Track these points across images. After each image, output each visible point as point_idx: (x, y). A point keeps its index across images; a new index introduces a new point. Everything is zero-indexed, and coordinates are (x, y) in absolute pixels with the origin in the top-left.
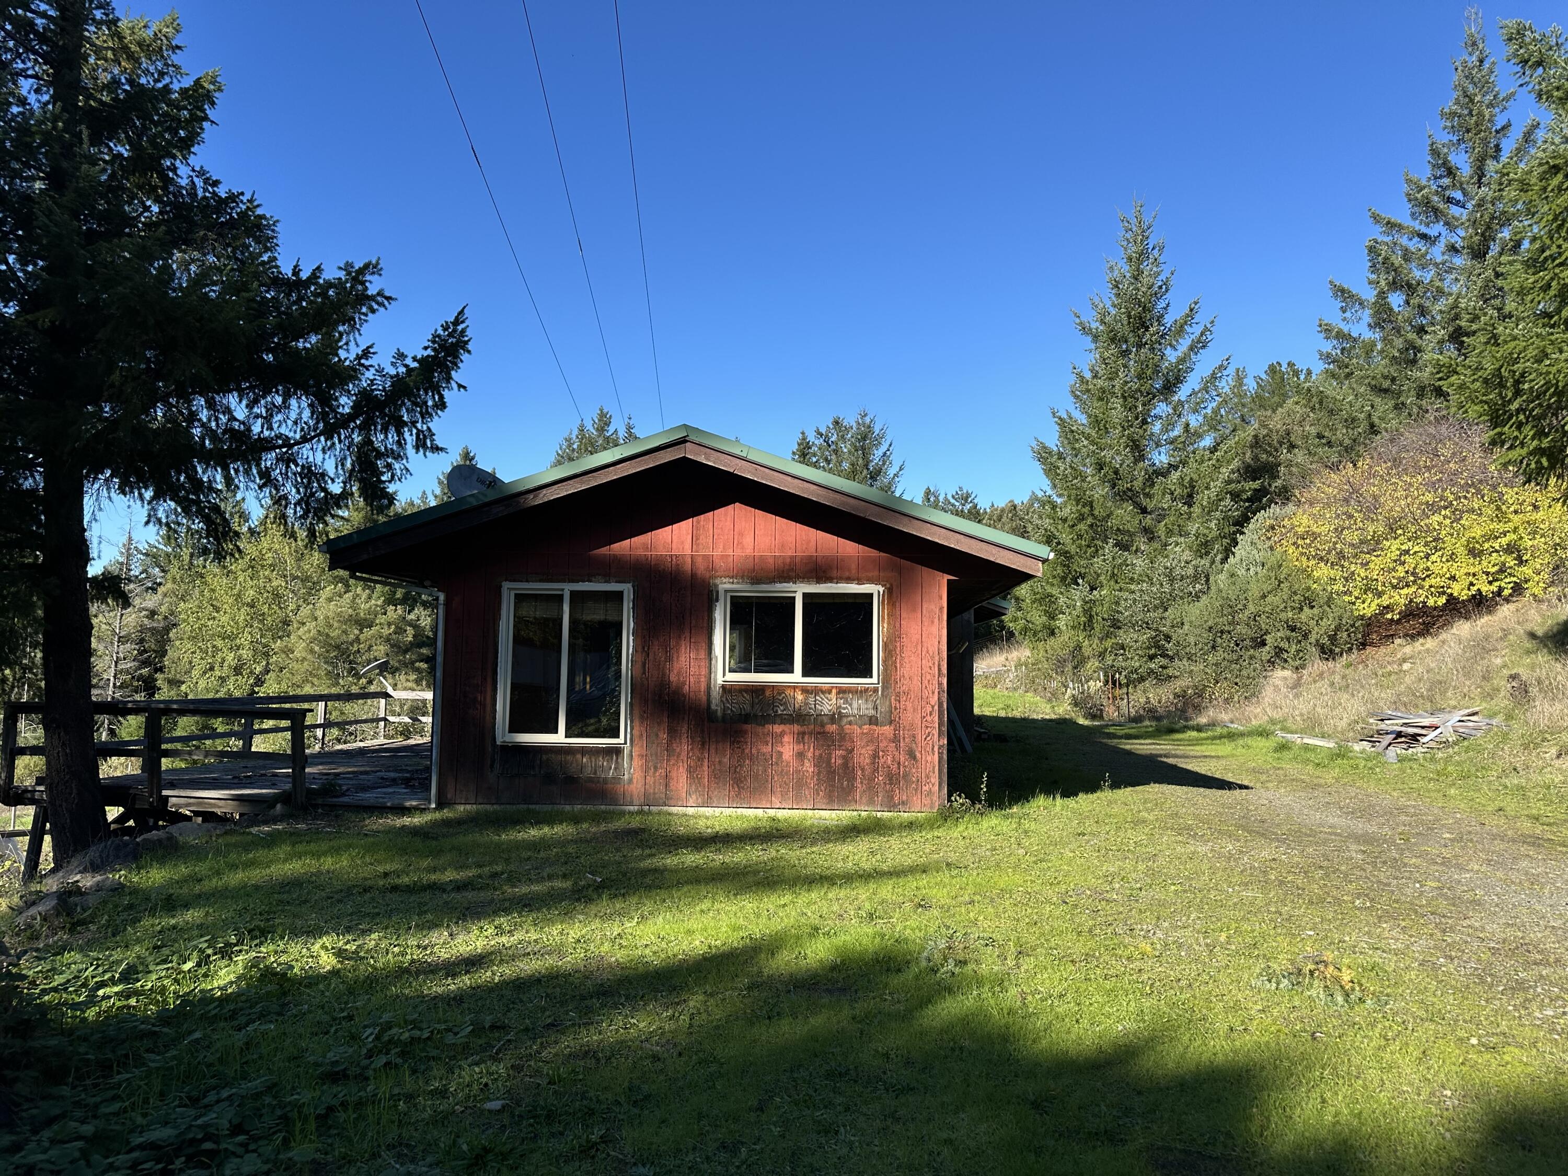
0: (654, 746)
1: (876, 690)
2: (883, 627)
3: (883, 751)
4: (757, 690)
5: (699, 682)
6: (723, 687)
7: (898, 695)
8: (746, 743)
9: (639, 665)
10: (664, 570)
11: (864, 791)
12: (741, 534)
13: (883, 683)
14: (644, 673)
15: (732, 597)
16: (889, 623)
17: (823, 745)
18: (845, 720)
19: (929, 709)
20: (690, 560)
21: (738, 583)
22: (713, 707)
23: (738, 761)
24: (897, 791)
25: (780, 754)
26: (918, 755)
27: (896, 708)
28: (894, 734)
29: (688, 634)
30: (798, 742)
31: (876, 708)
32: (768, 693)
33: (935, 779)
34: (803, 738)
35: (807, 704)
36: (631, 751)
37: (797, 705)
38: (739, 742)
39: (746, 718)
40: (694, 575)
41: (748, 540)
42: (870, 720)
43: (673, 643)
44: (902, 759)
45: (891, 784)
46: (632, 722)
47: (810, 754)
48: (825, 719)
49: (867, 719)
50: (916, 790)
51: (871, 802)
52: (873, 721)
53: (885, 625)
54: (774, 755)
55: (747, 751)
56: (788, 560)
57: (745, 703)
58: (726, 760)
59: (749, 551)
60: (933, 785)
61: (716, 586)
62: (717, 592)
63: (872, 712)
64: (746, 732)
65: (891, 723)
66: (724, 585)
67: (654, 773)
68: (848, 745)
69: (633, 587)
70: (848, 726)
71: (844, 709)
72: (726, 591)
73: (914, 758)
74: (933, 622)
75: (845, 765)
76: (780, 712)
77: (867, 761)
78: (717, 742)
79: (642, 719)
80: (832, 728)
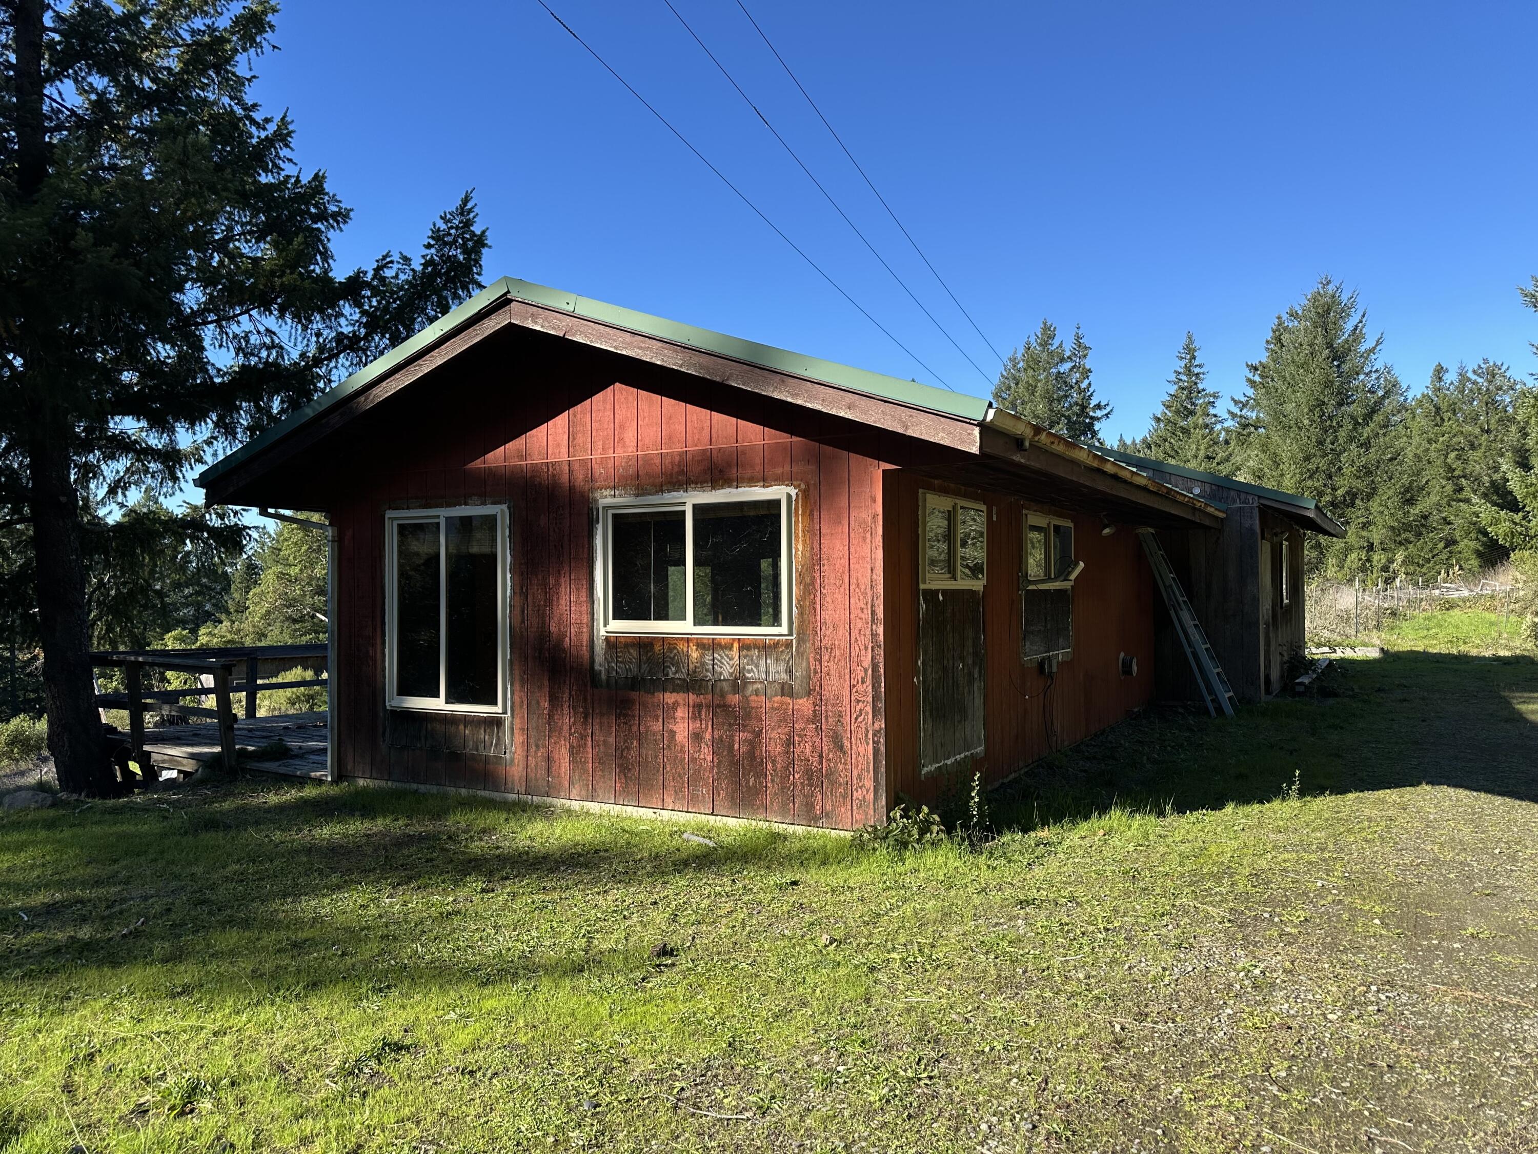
0: (535, 717)
1: (789, 645)
2: (797, 550)
3: (799, 736)
4: (644, 644)
5: (581, 633)
6: (607, 639)
7: (818, 652)
8: (634, 716)
9: (517, 611)
10: (540, 483)
11: (776, 794)
12: (622, 427)
13: (799, 634)
14: (523, 622)
15: (615, 516)
16: (804, 541)
17: (723, 724)
18: (750, 689)
19: (861, 674)
20: (567, 468)
21: (620, 496)
22: (597, 667)
23: (625, 741)
24: (819, 797)
25: (673, 734)
26: (847, 744)
27: (816, 672)
28: (814, 711)
29: (567, 568)
30: (694, 719)
31: (790, 672)
32: (657, 648)
33: (869, 783)
34: (700, 713)
35: (703, 664)
36: (512, 723)
37: (691, 666)
38: (625, 716)
39: (636, 683)
40: (572, 488)
41: (630, 435)
42: (782, 689)
43: (552, 581)
44: (825, 748)
45: (811, 785)
46: (512, 685)
47: (708, 736)
48: (726, 686)
49: (778, 687)
50: (845, 798)
51: (784, 810)
52: (786, 690)
53: (800, 547)
54: (666, 734)
55: (635, 728)
56: (677, 459)
57: (631, 663)
58: (612, 740)
59: (631, 450)
60: (868, 791)
61: (596, 501)
62: (598, 510)
63: (784, 677)
64: (633, 702)
65: (809, 693)
66: (606, 499)
67: (536, 752)
68: (754, 724)
69: (509, 508)
70: (753, 698)
71: (749, 672)
72: (606, 508)
73: (841, 748)
74: (864, 538)
75: (751, 754)
76: (671, 676)
77: (779, 749)
78: (602, 715)
79: (523, 682)
80: (734, 699)
